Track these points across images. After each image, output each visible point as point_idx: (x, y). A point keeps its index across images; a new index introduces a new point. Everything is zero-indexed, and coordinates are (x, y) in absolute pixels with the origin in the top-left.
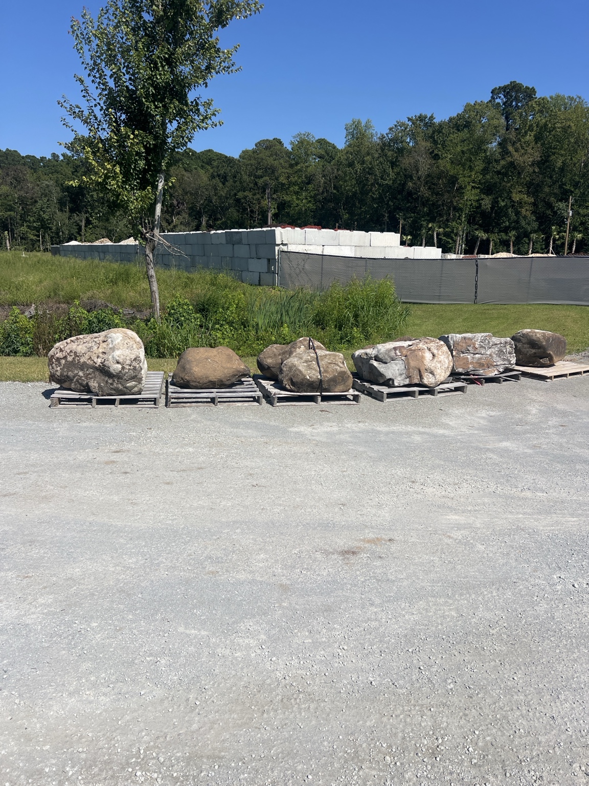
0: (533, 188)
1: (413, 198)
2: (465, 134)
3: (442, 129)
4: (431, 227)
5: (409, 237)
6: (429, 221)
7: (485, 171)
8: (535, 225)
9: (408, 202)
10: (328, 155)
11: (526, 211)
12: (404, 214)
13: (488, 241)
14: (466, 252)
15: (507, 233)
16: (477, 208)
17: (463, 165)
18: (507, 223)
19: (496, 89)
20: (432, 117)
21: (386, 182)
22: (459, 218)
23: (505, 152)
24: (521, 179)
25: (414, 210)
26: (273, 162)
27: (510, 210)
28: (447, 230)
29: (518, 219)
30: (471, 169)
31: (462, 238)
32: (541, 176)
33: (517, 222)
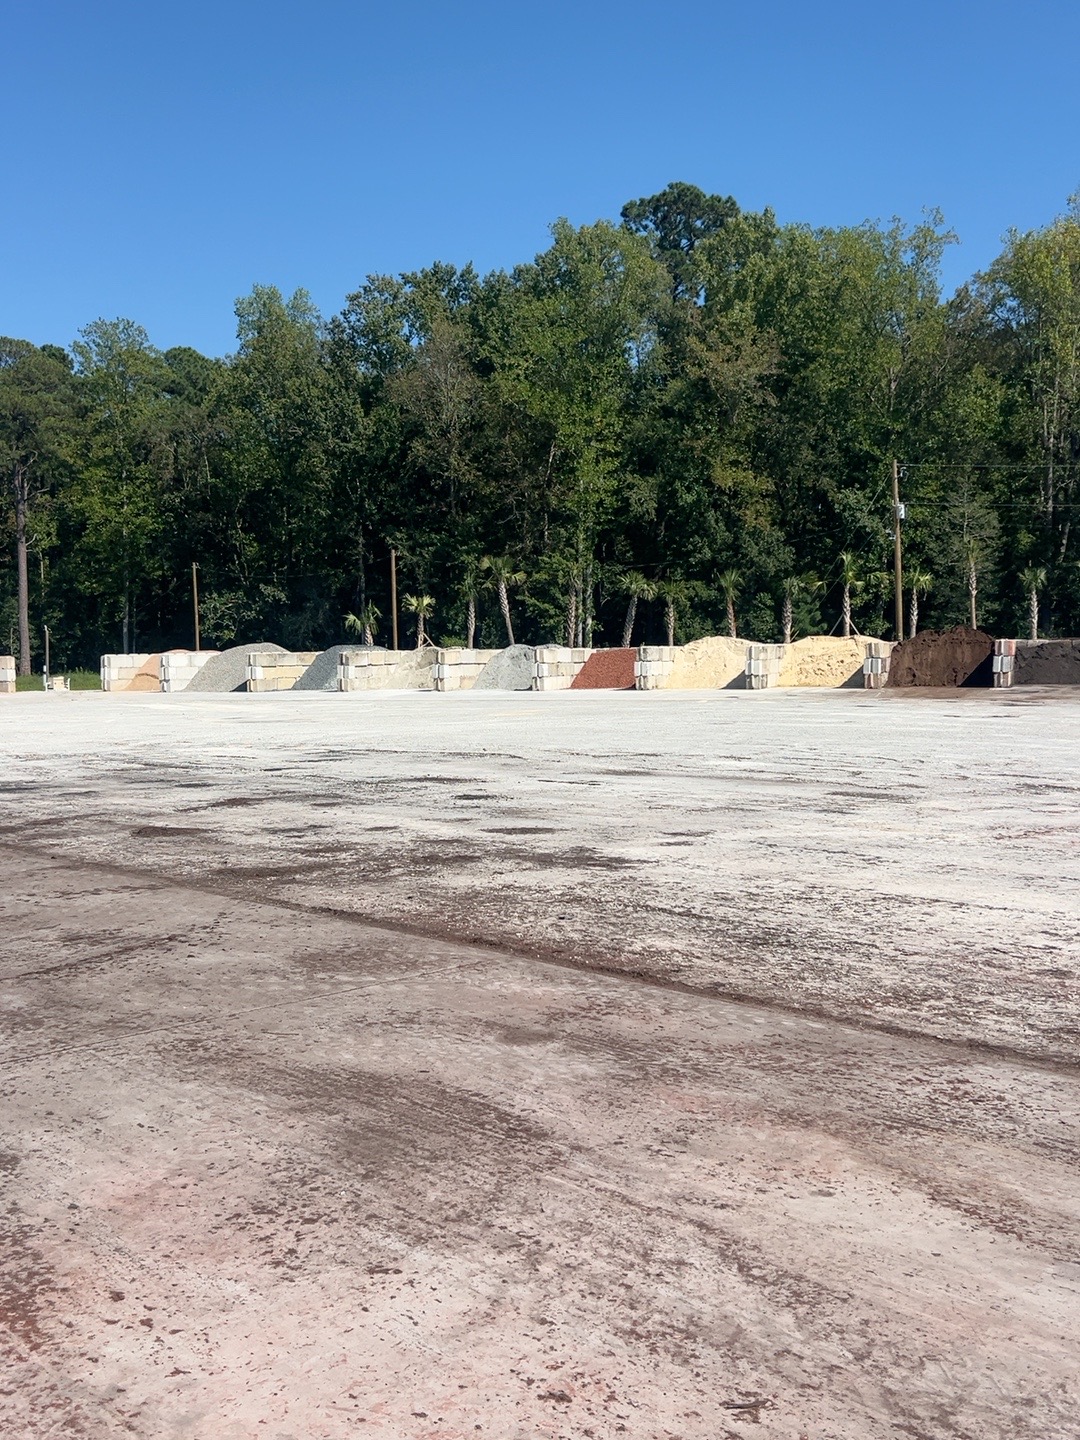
0: (766, 454)
1: (431, 490)
2: (560, 305)
3: (496, 297)
4: (489, 569)
5: (427, 600)
6: (484, 552)
7: (629, 408)
8: (787, 555)
9: (421, 501)
10: (194, 384)
11: (756, 517)
12: (410, 537)
13: (660, 603)
14: (599, 640)
15: (709, 582)
16: (617, 512)
17: (566, 388)
18: (708, 554)
19: (632, 204)
20: (468, 271)
21: (350, 446)
22: (569, 543)
23: (676, 355)
24: (731, 427)
25: (437, 522)
26: (18, 399)
27: (711, 515)
28: (536, 576)
29: (736, 538)
30: (588, 399)
31: (584, 600)
32: (785, 418)
33: (735, 547)
